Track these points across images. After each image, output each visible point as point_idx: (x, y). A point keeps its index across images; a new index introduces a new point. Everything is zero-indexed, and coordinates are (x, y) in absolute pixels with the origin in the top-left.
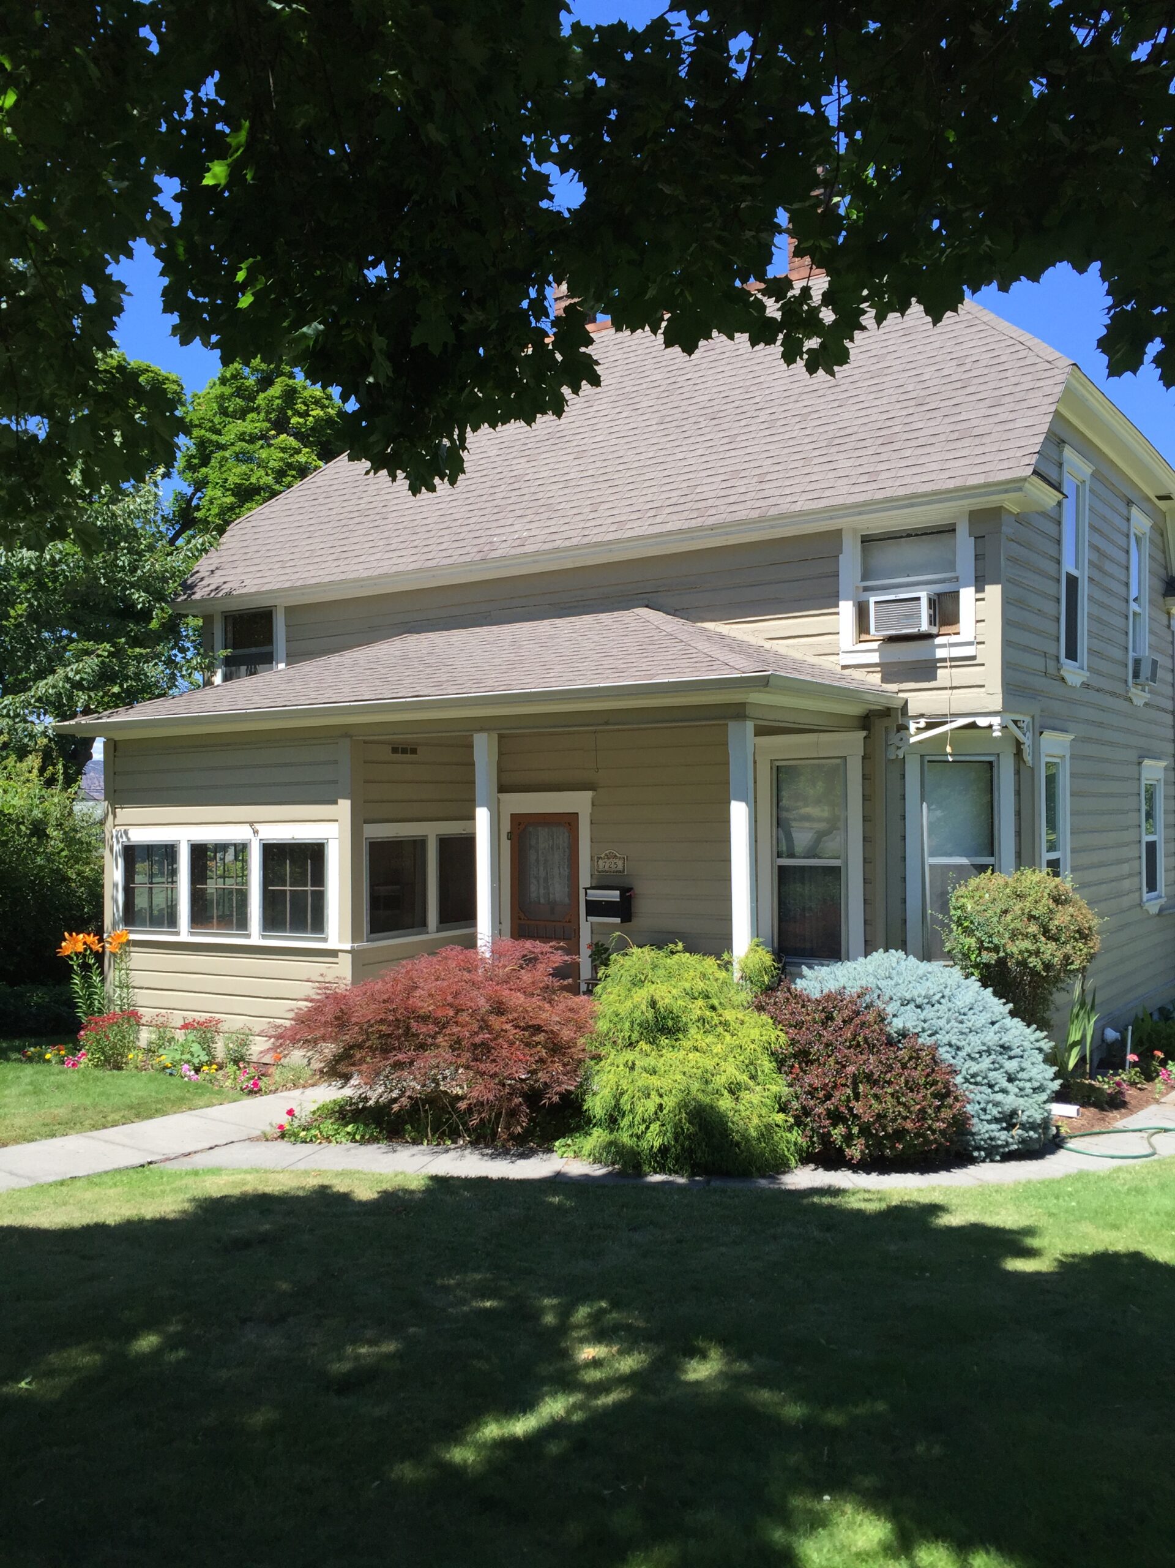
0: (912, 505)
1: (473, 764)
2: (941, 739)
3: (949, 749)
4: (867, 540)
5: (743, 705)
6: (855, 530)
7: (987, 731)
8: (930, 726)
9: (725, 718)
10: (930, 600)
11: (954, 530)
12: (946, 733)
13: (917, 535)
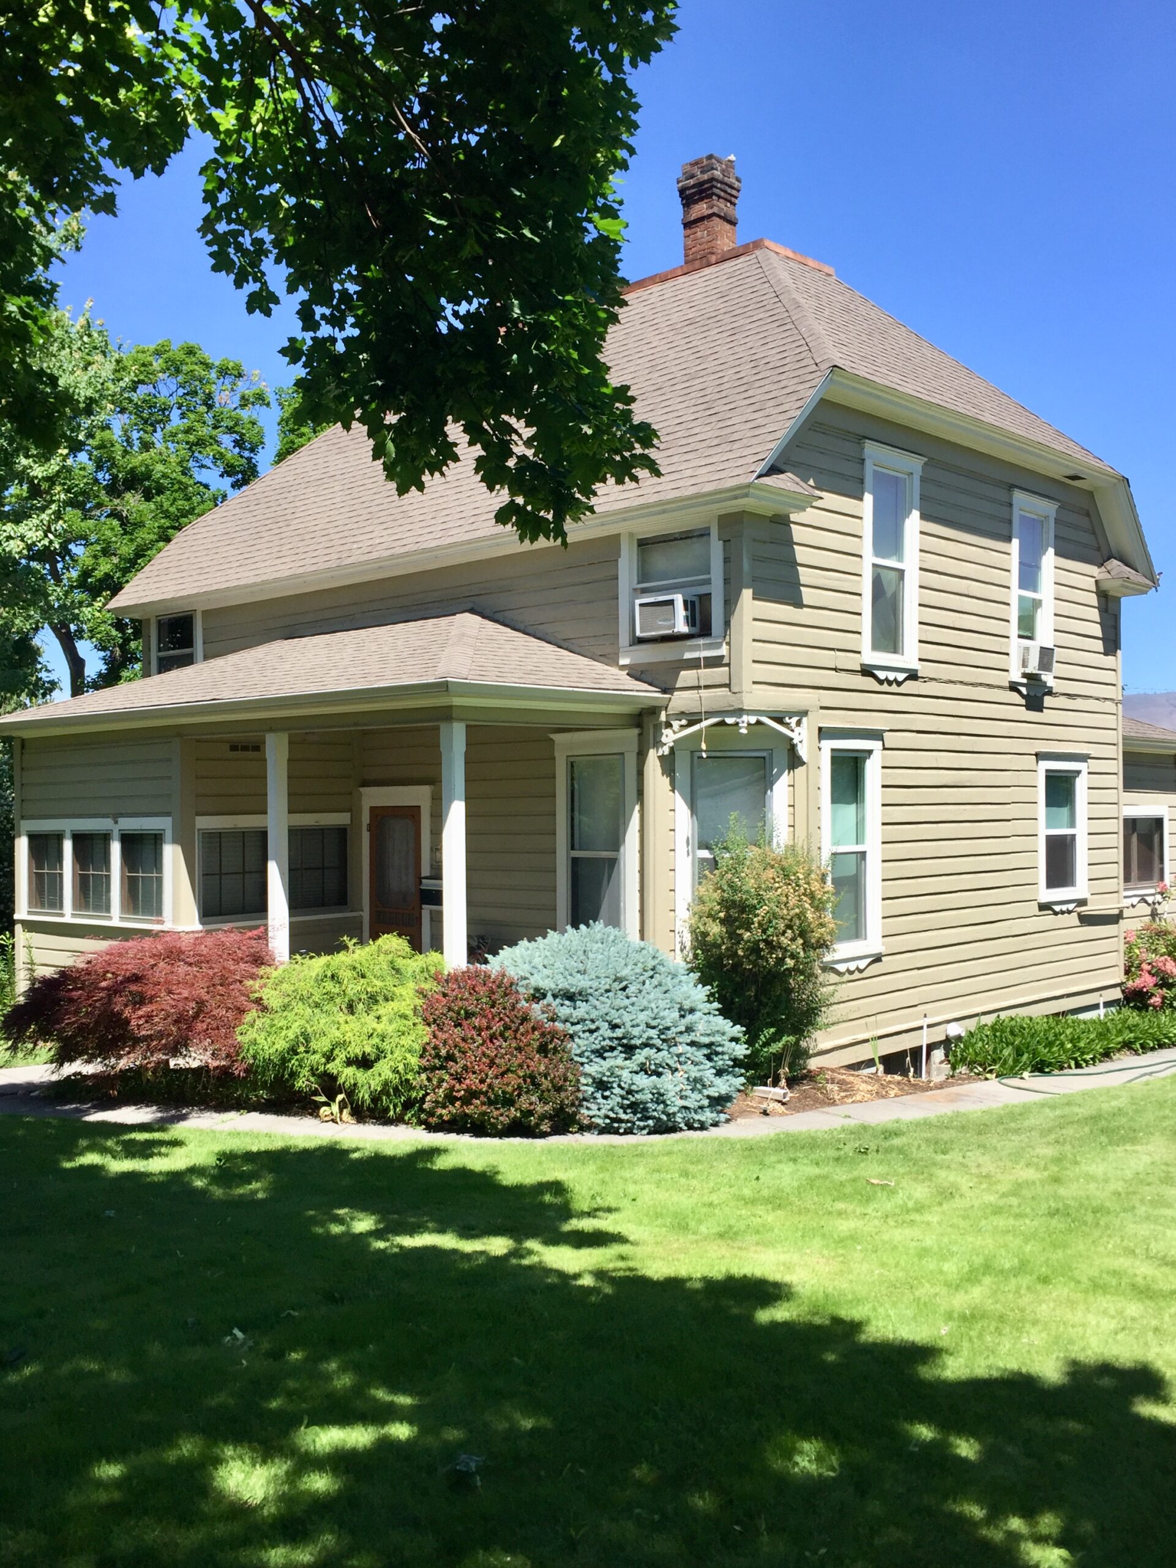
0: (664, 512)
1: (266, 760)
2: (697, 735)
3: (704, 747)
4: (644, 544)
5: (451, 707)
6: (631, 535)
7: (735, 728)
8: (691, 723)
9: (438, 720)
10: (685, 602)
11: (709, 534)
12: (701, 730)
13: (681, 539)
